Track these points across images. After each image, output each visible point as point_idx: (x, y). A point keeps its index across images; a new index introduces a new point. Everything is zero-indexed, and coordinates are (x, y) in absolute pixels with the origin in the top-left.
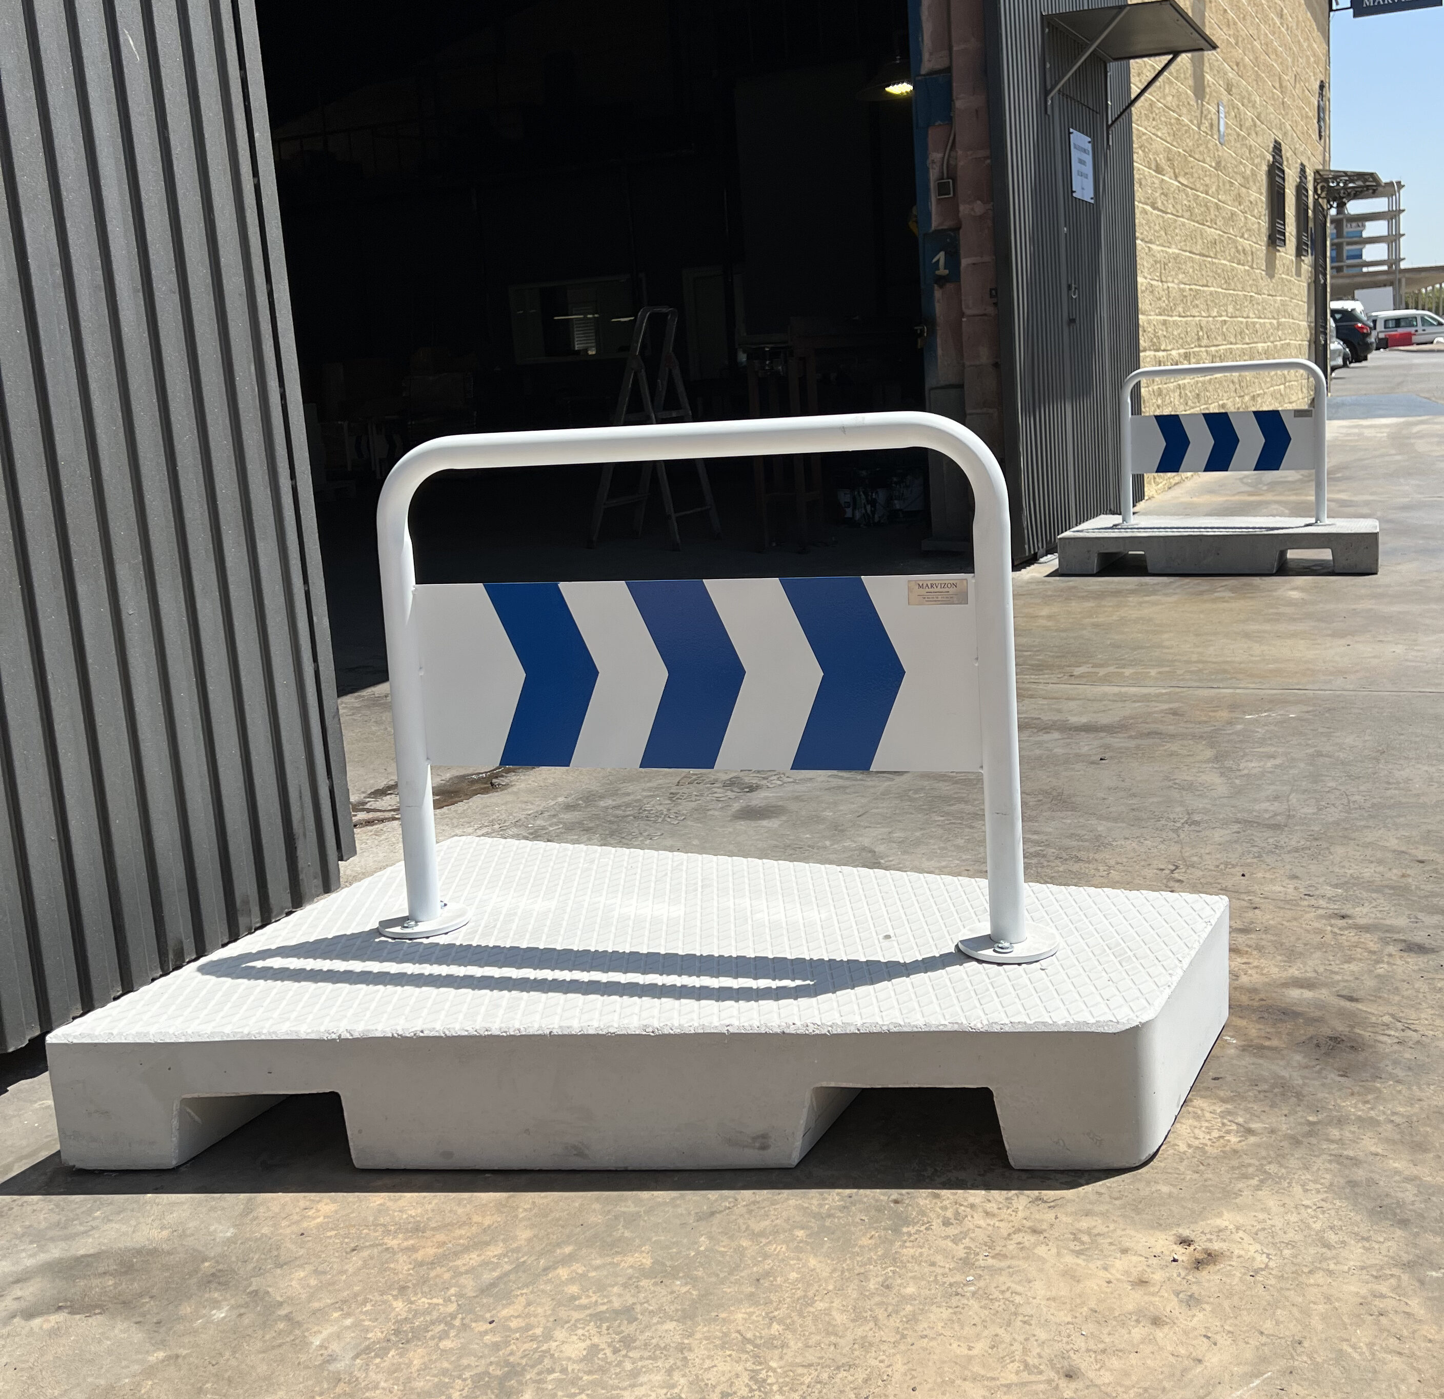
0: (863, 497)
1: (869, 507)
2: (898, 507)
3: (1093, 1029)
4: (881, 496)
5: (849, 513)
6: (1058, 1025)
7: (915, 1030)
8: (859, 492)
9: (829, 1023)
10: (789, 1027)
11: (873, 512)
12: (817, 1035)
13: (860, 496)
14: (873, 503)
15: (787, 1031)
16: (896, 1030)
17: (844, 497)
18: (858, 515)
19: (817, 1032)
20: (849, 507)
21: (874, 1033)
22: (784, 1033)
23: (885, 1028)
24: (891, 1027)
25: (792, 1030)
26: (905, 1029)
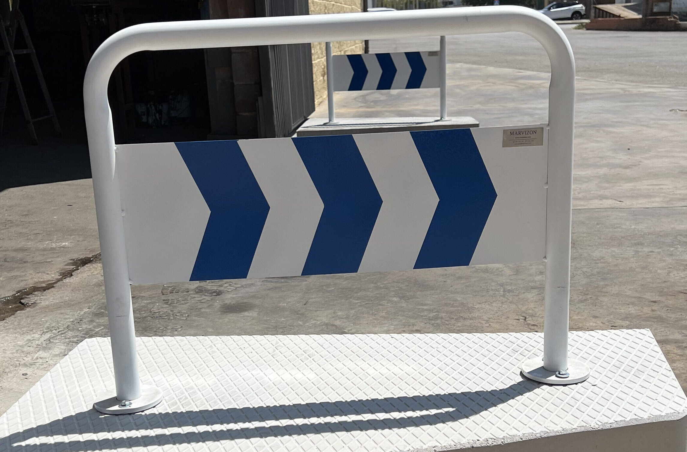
0: (153, 108)
1: (157, 115)
2: (173, 115)
3: (666, 419)
4: (165, 107)
5: (144, 119)
6: (645, 420)
7: (558, 434)
8: (150, 105)
9: (501, 437)
10: (475, 443)
11: (161, 118)
12: (495, 445)
13: (151, 108)
14: (160, 112)
15: (475, 446)
16: (546, 436)
17: (141, 109)
18: (150, 121)
19: (495, 444)
20: (144, 115)
21: (531, 440)
22: (473, 447)
23: (538, 435)
24: (542, 434)
25: (478, 445)
26: (551, 435)
